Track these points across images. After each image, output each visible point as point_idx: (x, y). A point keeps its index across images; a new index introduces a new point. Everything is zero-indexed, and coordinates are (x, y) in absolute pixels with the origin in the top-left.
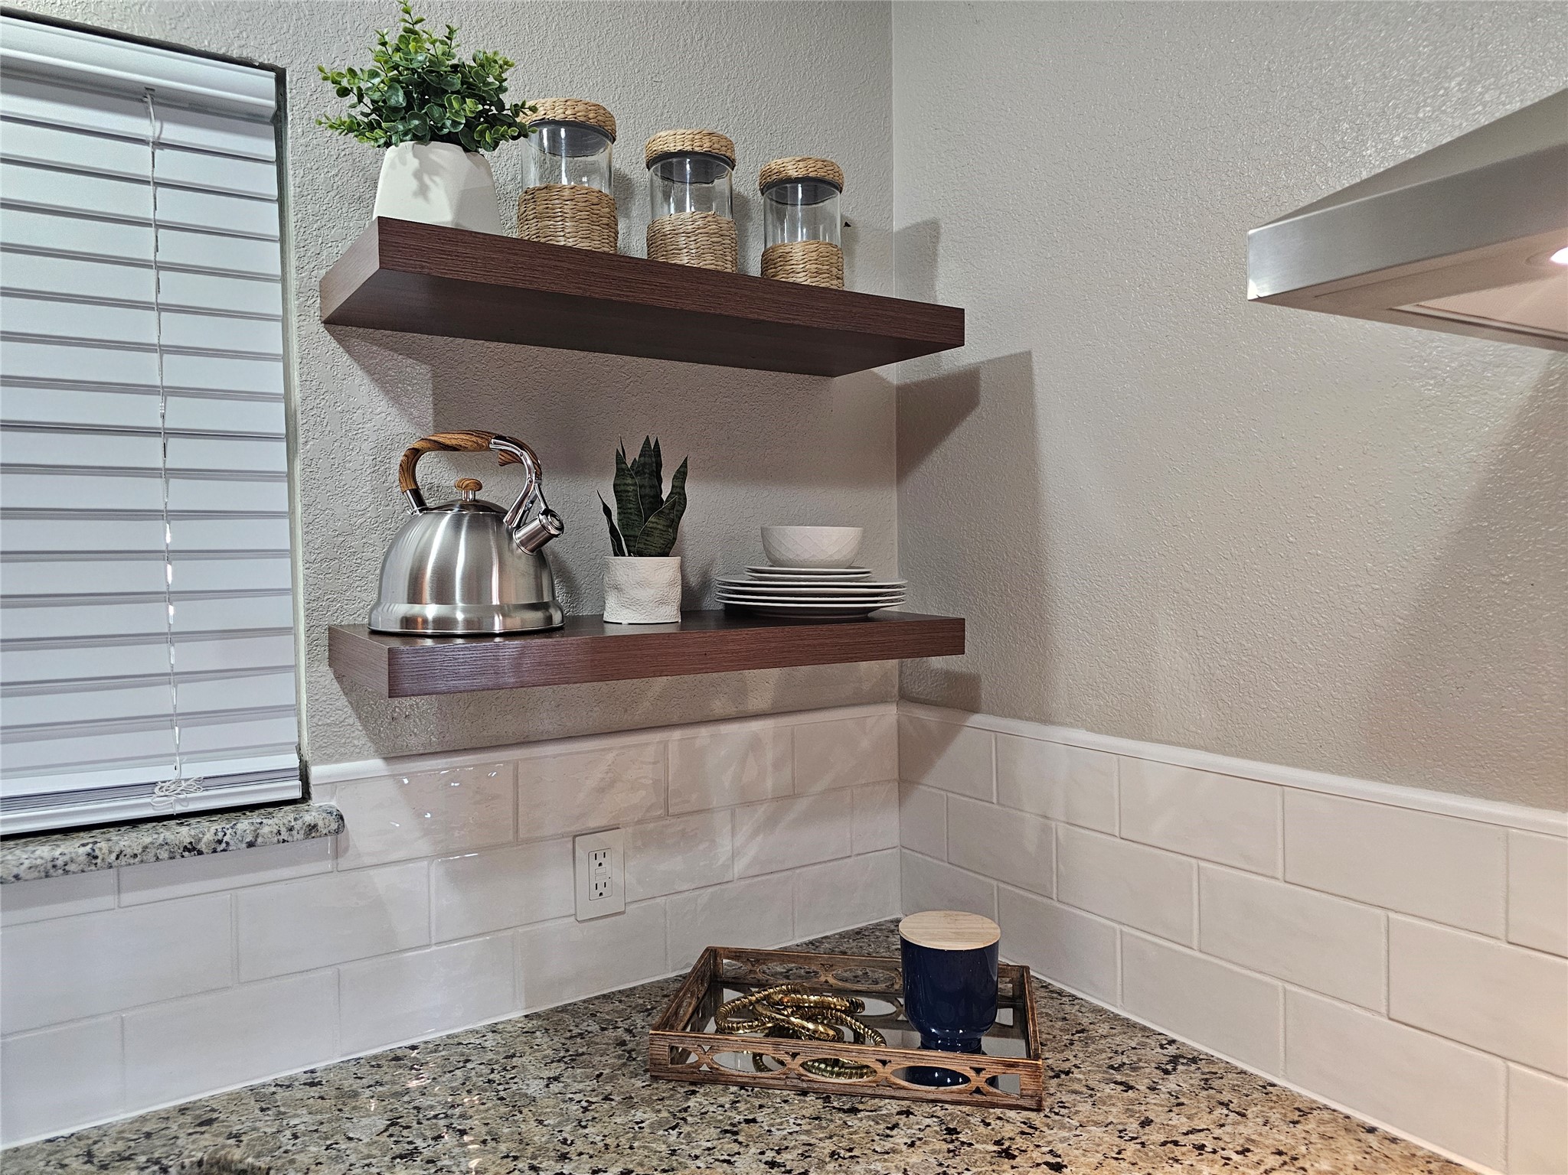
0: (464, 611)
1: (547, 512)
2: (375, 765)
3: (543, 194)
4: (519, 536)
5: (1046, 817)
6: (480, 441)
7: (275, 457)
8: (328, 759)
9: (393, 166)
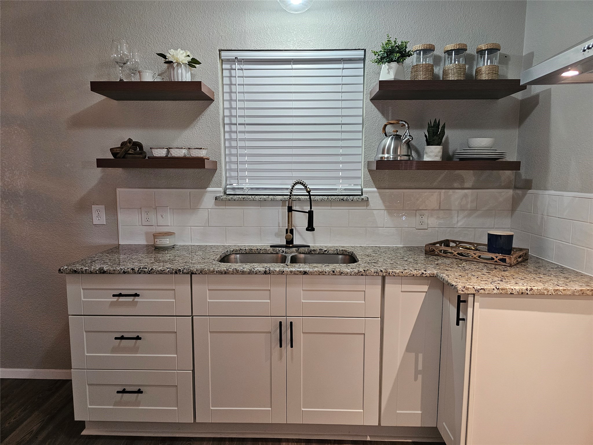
0: (392, 155)
1: (410, 136)
2: (375, 189)
3: (416, 67)
4: (404, 141)
5: (543, 215)
6: (398, 122)
7: (359, 128)
8: (366, 187)
9: (384, 68)
